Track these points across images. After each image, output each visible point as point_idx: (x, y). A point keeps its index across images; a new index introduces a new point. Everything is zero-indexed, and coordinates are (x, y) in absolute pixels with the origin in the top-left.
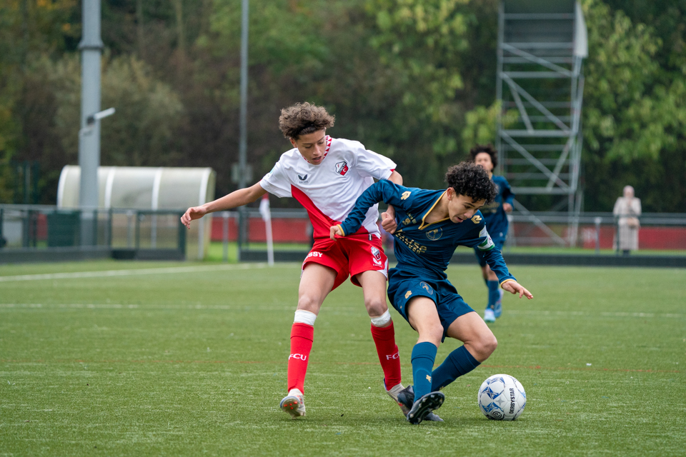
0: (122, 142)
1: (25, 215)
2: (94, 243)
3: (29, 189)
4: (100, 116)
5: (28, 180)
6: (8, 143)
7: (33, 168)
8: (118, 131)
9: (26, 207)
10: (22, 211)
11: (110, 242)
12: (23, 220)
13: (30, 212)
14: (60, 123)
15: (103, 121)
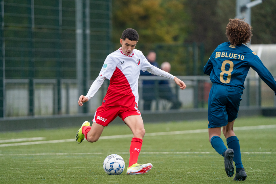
0: (268, 25)
1: (195, 83)
2: (248, 104)
3: (198, 64)
4: (250, 5)
5: (197, 57)
6: (181, 29)
7: (200, 48)
8: (265, 16)
9: (195, 78)
10: (192, 80)
11: (260, 103)
12: (193, 87)
13: (199, 81)
14: (220, 12)
15: (252, 9)
